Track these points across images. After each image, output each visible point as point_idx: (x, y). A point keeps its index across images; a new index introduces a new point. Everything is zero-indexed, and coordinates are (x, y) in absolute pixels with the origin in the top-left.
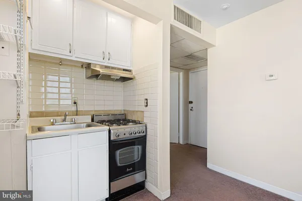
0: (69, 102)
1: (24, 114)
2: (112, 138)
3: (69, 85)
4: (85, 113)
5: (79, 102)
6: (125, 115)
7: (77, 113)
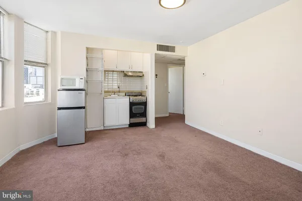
0: (117, 87)
1: (103, 91)
2: (131, 101)
3: (116, 77)
4: (123, 92)
5: (120, 87)
6: (141, 93)
7: (119, 92)
